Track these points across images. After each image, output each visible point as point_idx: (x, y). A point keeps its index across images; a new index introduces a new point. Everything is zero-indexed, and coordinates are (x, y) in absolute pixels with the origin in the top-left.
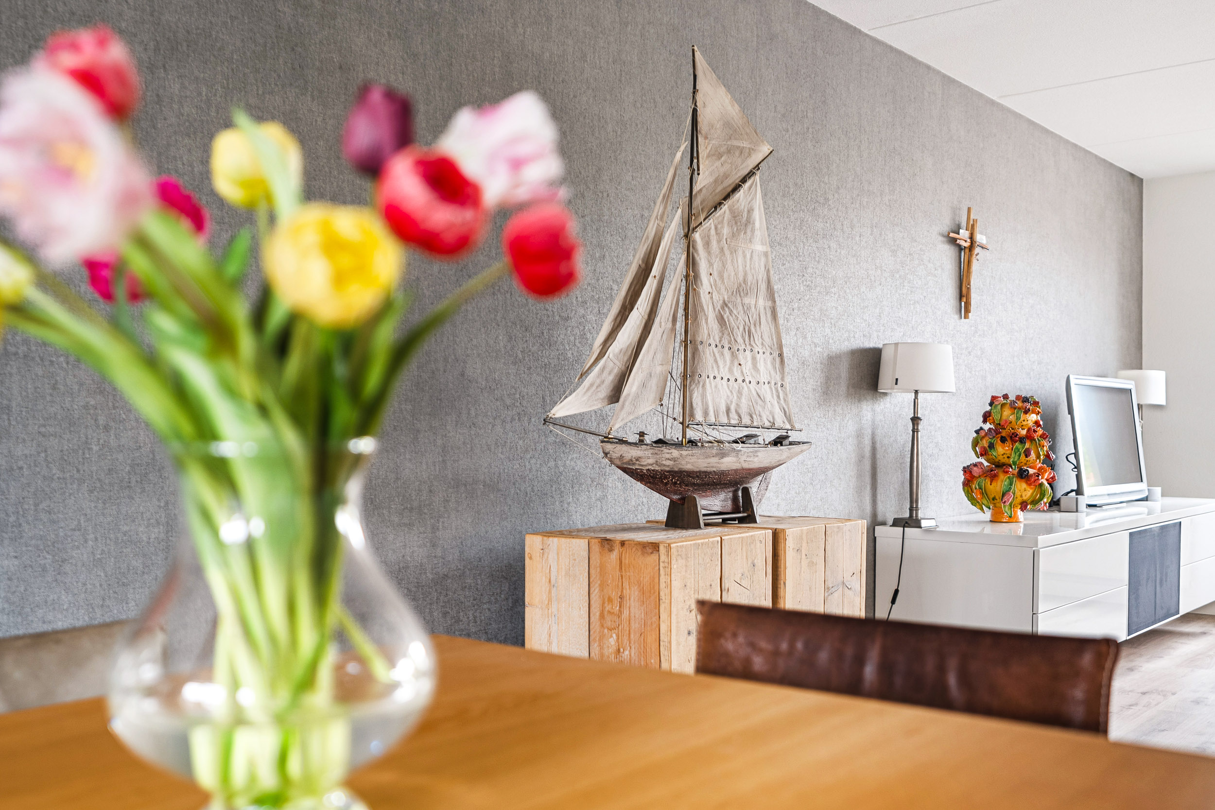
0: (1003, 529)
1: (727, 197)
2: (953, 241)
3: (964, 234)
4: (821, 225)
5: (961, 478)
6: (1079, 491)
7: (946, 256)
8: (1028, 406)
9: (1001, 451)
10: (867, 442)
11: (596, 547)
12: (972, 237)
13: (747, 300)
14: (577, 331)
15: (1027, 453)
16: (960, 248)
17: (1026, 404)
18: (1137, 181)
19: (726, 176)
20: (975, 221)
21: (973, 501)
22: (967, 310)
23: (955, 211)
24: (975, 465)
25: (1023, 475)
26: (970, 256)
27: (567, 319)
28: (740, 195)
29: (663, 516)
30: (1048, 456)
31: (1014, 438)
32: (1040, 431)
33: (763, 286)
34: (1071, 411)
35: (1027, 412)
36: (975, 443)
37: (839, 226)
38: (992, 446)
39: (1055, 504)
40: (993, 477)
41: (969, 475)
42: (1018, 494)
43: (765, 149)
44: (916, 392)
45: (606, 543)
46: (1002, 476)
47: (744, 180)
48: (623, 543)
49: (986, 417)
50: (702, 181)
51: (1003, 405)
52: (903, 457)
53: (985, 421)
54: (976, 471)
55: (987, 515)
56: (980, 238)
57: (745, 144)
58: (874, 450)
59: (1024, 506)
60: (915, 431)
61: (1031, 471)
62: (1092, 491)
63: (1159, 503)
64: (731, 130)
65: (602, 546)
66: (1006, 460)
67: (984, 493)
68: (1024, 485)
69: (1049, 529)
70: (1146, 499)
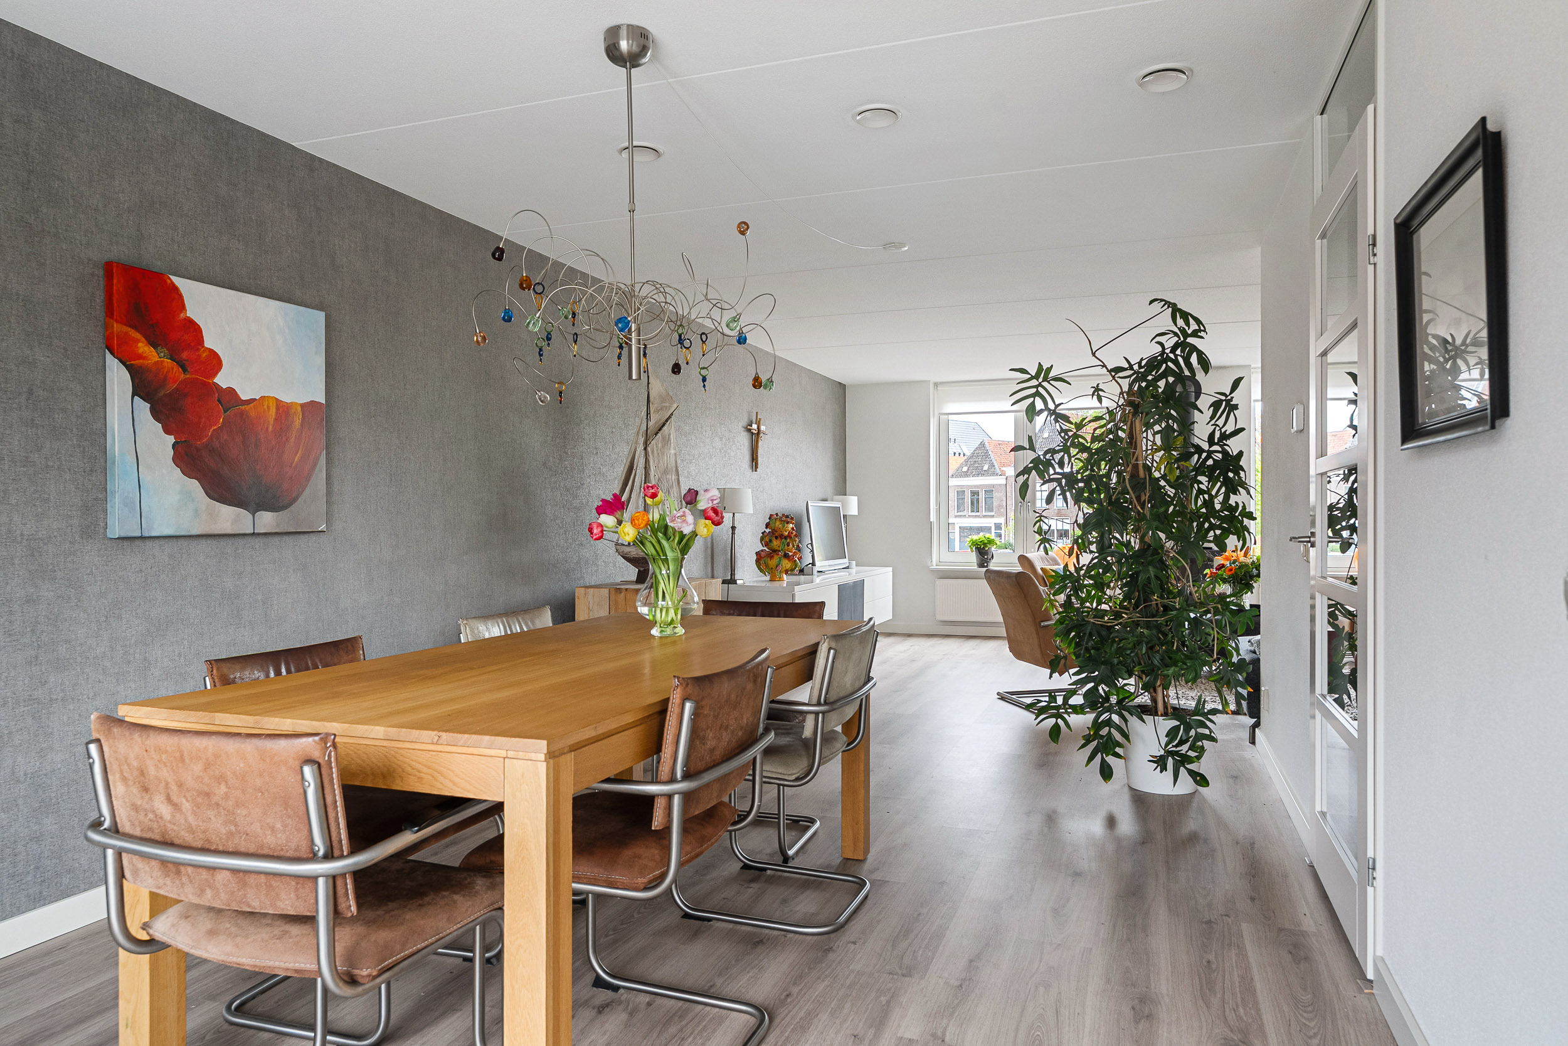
0: (776, 584)
1: (660, 430)
2: (749, 430)
3: (755, 426)
4: (687, 428)
5: (755, 558)
6: (813, 564)
7: (744, 440)
8: (789, 520)
9: (776, 543)
10: (709, 540)
11: (613, 592)
12: (758, 428)
13: (668, 477)
14: (587, 490)
15: (788, 545)
16: (753, 434)
17: (786, 518)
18: (842, 387)
19: (660, 420)
20: (760, 419)
21: (761, 570)
22: (756, 467)
23: (749, 413)
24: (762, 551)
25: (786, 556)
26: (758, 438)
27: (583, 484)
28: (665, 428)
29: (634, 578)
30: (798, 546)
31: (781, 537)
32: (794, 533)
33: (674, 469)
34: (809, 521)
35: (788, 523)
36: (762, 539)
37: (696, 428)
38: (771, 541)
39: (802, 571)
40: (771, 557)
41: (759, 557)
42: (784, 566)
43: (675, 406)
44: (734, 514)
45: (619, 591)
46: (776, 557)
47: (667, 421)
48: (626, 589)
49: (767, 526)
50: (651, 424)
51: (776, 519)
52: (725, 547)
53: (766, 528)
54: (763, 554)
55: (768, 578)
56: (763, 428)
57: (667, 405)
58: (712, 543)
59: (786, 572)
60: (733, 533)
61: (790, 554)
62: (820, 564)
63: (854, 569)
64: (663, 399)
65: (616, 591)
66: (777, 548)
67: (767, 566)
68: (787, 561)
69: (798, 584)
70: (847, 568)
